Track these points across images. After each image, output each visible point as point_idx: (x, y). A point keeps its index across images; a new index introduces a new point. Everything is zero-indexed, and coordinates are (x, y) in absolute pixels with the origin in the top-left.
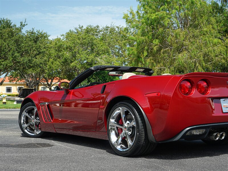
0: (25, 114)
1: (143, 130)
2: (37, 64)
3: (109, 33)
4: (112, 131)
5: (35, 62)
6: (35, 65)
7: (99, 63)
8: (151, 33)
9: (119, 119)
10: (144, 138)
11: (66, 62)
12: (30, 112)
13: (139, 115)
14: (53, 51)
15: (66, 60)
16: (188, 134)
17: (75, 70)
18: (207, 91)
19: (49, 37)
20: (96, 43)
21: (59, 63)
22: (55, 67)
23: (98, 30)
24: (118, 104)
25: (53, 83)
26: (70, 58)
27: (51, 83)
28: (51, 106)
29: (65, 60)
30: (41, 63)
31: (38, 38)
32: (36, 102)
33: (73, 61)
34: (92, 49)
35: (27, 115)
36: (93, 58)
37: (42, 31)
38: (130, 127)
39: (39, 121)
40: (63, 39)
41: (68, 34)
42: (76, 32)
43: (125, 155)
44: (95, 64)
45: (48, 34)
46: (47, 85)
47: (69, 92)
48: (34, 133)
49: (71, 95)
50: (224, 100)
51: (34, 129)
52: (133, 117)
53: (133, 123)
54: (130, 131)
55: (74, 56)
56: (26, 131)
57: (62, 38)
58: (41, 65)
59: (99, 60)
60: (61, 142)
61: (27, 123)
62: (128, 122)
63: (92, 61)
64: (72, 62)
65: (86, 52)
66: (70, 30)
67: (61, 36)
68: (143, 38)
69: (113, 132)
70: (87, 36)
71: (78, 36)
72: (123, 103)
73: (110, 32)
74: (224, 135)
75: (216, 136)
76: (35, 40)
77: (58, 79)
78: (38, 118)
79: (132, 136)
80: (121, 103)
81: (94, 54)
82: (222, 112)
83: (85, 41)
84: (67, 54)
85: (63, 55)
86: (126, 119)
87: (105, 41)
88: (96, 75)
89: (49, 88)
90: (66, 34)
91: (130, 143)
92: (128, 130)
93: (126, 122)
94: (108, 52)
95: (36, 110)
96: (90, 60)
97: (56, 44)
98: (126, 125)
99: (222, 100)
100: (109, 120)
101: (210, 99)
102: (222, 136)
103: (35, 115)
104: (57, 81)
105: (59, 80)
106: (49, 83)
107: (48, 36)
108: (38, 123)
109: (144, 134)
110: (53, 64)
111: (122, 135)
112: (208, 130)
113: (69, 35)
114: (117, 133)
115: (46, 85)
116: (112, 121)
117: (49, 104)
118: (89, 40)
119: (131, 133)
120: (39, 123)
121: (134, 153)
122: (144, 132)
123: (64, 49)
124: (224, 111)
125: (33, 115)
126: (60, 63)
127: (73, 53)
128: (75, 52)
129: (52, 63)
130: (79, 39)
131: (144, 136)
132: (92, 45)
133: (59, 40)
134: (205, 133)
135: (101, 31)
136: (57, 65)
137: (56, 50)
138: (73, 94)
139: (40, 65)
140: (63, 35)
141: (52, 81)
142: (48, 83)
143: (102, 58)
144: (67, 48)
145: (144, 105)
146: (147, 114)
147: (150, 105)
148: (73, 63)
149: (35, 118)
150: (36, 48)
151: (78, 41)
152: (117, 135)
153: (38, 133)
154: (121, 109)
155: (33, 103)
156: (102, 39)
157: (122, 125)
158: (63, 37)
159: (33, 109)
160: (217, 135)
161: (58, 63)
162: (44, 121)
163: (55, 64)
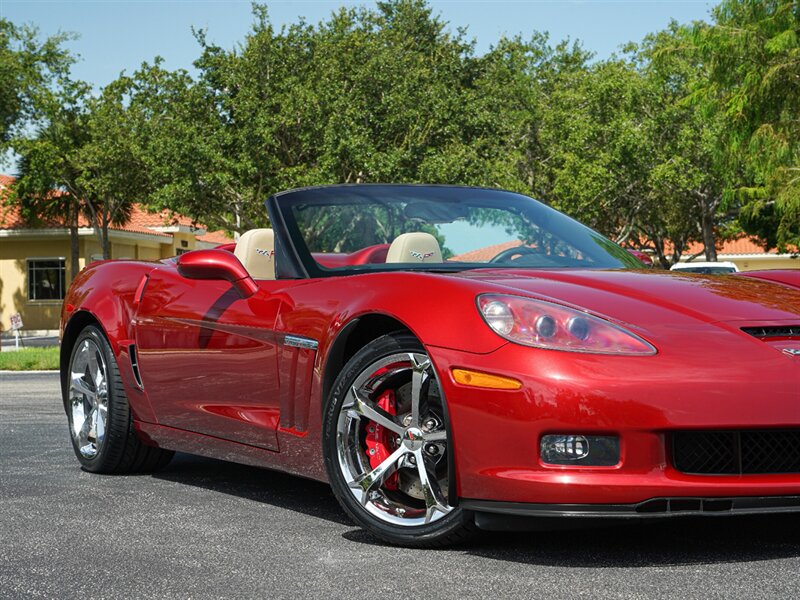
22: (587, 187)
29: (624, 154)
37: (566, 40)
45: (582, 49)
57: (627, 58)
67: (625, 51)
84: (636, 129)
90: (645, 40)
107: (582, 57)
129: (575, 171)
133: (607, 70)
136: (594, 179)
140: (630, 47)
158: (631, 54)
163: (588, 176)
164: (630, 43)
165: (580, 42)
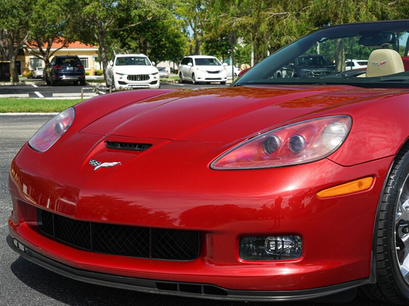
2: (5, 9)
7: (144, 5)
11: (73, 5)
17: (93, 21)
21: (58, 7)
22: (50, 15)
25: (52, 50)
27: (48, 50)
30: (14, 7)
33: (88, 2)
44: (136, 8)
46: (39, 54)
64: (86, 4)
77: (61, 41)
88: (139, 31)
89: (44, 60)
105: (65, 43)
106: (45, 50)
110: (44, 9)
115: (37, 54)
126: (61, 7)
136: (54, 11)
139: (13, 11)
141: (50, 46)
142: (41, 50)
148: (88, 7)
161: (56, 7)
163: (50, 10)
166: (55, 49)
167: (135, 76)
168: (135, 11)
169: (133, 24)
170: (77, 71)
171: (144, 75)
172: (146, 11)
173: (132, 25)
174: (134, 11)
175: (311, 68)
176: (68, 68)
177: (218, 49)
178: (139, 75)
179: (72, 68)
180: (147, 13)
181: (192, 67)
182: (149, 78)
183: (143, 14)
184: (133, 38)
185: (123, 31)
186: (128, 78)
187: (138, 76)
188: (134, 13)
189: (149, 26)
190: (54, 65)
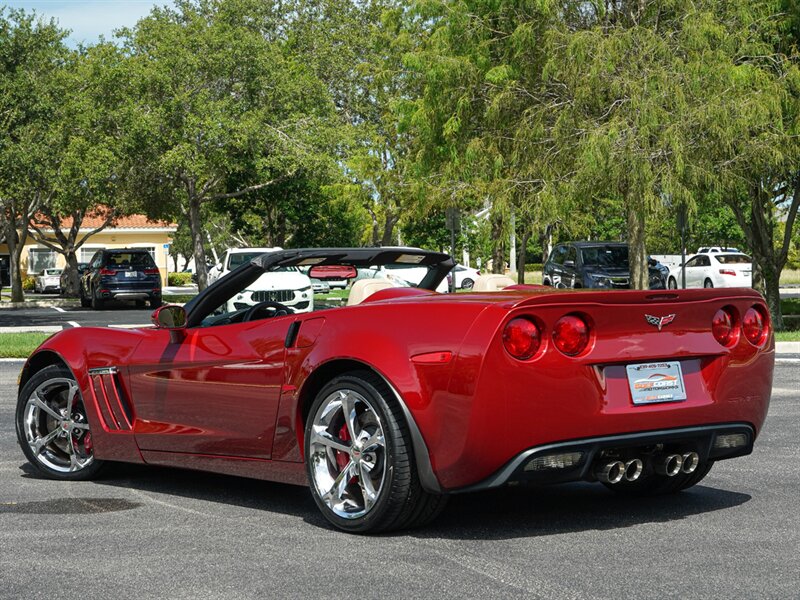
0: (36, 402)
1: (406, 457)
2: (22, 166)
3: (322, 17)
4: (318, 461)
5: (14, 156)
6: (12, 169)
7: (281, 148)
8: (485, 44)
9: (337, 425)
10: (407, 482)
11: (140, 148)
12: (55, 396)
13: (394, 414)
14: (82, 102)
15: (140, 140)
16: (531, 466)
18: (586, 345)
19: (63, 41)
20: (268, 66)
21: (112, 153)
22: (95, 170)
23: (277, 6)
24: (335, 381)
26: (156, 132)
27: (74, 233)
28: (125, 378)
29: (138, 140)
30: (38, 161)
31: (23, 49)
32: (75, 365)
33: (170, 143)
34: (252, 93)
35: (45, 406)
36: (256, 128)
37: (32, 13)
38: (371, 449)
39: (87, 427)
40: (124, 51)
41: (146, 27)
42: (181, 14)
43: (358, 530)
44: (265, 154)
45: (59, 27)
46: (54, 241)
47: (184, 338)
48: (68, 466)
49: (193, 347)
50: (638, 369)
51: (67, 450)
52: (378, 419)
53: (379, 439)
54: (370, 460)
55: (176, 122)
56: (42, 458)
57: (120, 43)
58: (38, 168)
59: (281, 137)
60: (162, 495)
61: (44, 431)
62: (364, 434)
63: (253, 141)
64: (166, 148)
65: (225, 103)
66: (156, 11)
67: (118, 36)
68: (454, 61)
69: (323, 463)
70: (228, 34)
71: (191, 37)
72: (348, 378)
73: (328, 14)
74: (640, 467)
75: (615, 472)
76: (10, 59)
77: (102, 214)
78: (82, 417)
79: (375, 475)
80: (344, 378)
81: (261, 113)
82: (632, 403)
83: (220, 56)
84: (147, 115)
85: (126, 120)
86: (361, 425)
87: (307, 54)
89: (65, 254)
90: (138, 25)
91: (369, 493)
92: (364, 457)
93: (357, 434)
94: (320, 102)
95: (74, 389)
96: (245, 137)
97: (97, 73)
98: (358, 443)
99: (630, 369)
100: (311, 427)
101: (595, 367)
102: (632, 470)
103: (70, 406)
104: (100, 221)
105: (109, 218)
106: (66, 231)
107: (59, 35)
108: (82, 432)
109: (408, 469)
110: (83, 159)
111: (349, 469)
112: (590, 455)
113: (152, 30)
114: (334, 464)
115: (50, 240)
116: (319, 429)
117: (119, 373)
118: (239, 52)
119: (372, 466)
120: (86, 431)
121: (381, 524)
122: (407, 463)
123: (130, 93)
124: (636, 401)
125: (65, 406)
126: (116, 154)
127: (169, 109)
128: (179, 107)
129: (82, 152)
130: (194, 47)
131: (407, 475)
132: (252, 75)
133: (107, 53)
134: (581, 463)
135: (290, 10)
136: (103, 162)
137: (98, 98)
138: (200, 344)
139: (33, 168)
140: (124, 32)
141: (77, 224)
142: (59, 234)
143: (293, 129)
144: (144, 90)
145: (405, 385)
146: (415, 411)
147: (422, 385)
148: (170, 154)
149: (73, 417)
150: (14, 97)
151: (191, 58)
152: (335, 472)
153: (82, 466)
154: (343, 396)
155: (66, 367)
156: (294, 47)
157: (347, 441)
158: (124, 39)
159: (66, 387)
160: (617, 467)
161: (107, 153)
162: (104, 426)
163: (95, 159)
164: (125, 29)
165: (55, 20)
166: (89, 230)
167: (267, 293)
168: (264, 159)
169: (257, 183)
170: (146, 280)
171: (284, 292)
172: (285, 161)
173: (256, 187)
174: (262, 160)
175: (609, 271)
176: (128, 274)
177: (430, 233)
178: (275, 292)
179: (135, 274)
180: (288, 163)
181: (379, 273)
182: (294, 296)
183: (279, 167)
184: (257, 212)
185: (237, 198)
186: (252, 298)
187: (272, 292)
188: (260, 163)
189: (290, 187)
190: (100, 268)
